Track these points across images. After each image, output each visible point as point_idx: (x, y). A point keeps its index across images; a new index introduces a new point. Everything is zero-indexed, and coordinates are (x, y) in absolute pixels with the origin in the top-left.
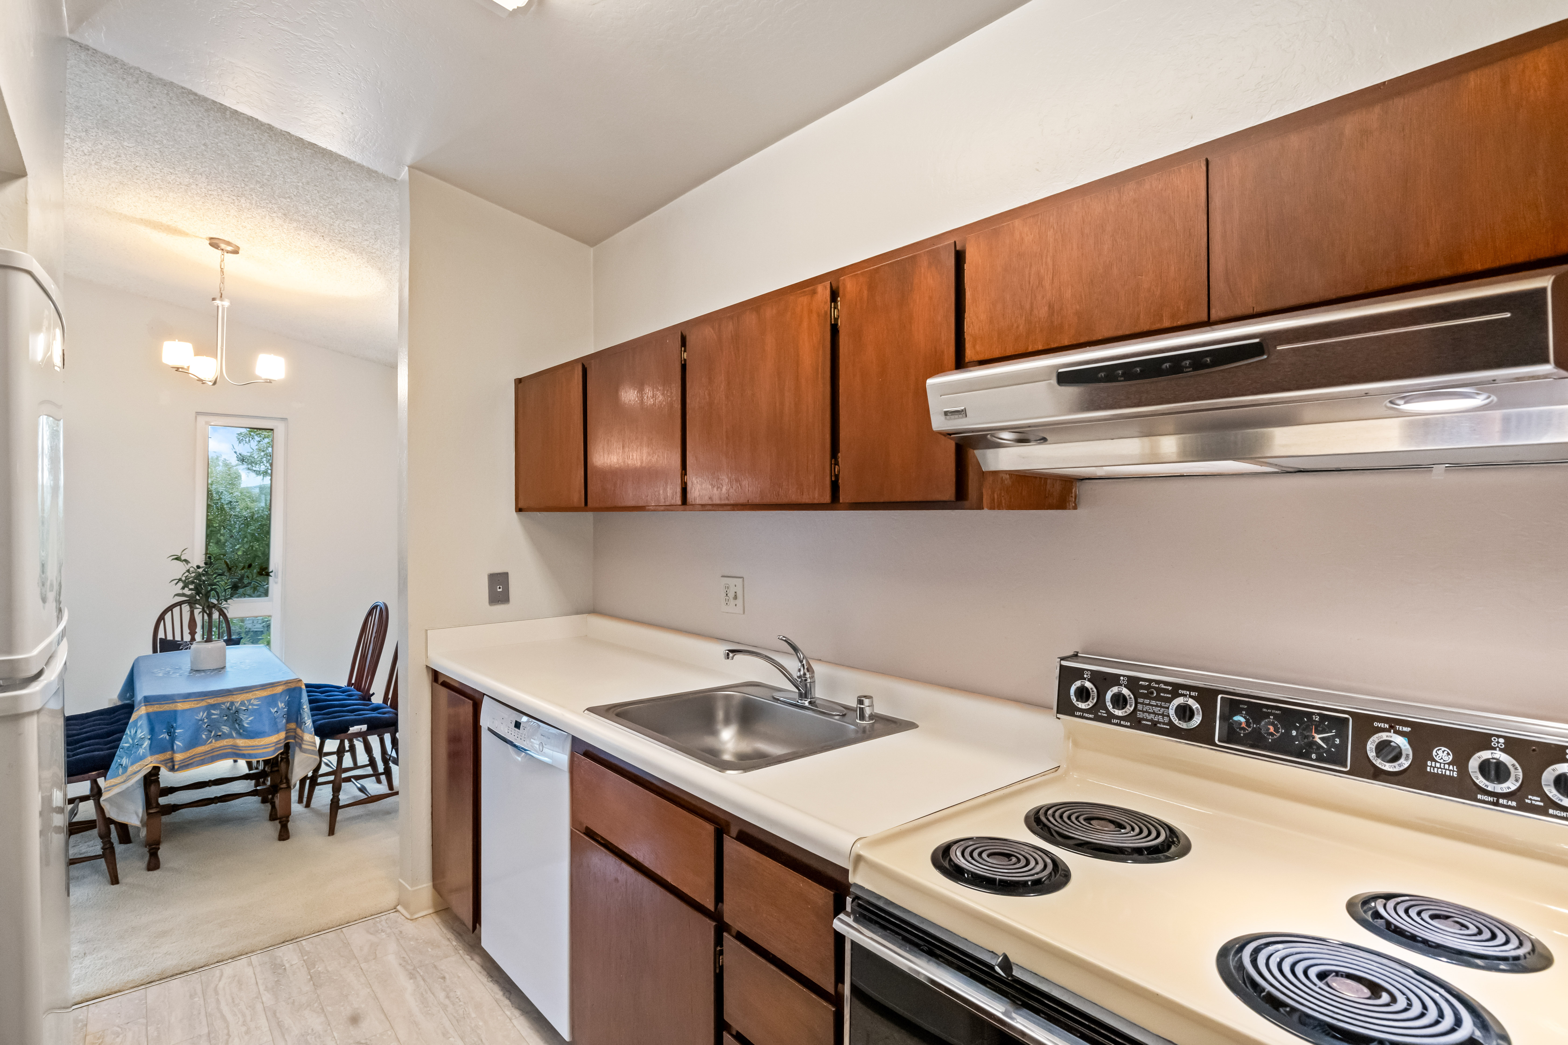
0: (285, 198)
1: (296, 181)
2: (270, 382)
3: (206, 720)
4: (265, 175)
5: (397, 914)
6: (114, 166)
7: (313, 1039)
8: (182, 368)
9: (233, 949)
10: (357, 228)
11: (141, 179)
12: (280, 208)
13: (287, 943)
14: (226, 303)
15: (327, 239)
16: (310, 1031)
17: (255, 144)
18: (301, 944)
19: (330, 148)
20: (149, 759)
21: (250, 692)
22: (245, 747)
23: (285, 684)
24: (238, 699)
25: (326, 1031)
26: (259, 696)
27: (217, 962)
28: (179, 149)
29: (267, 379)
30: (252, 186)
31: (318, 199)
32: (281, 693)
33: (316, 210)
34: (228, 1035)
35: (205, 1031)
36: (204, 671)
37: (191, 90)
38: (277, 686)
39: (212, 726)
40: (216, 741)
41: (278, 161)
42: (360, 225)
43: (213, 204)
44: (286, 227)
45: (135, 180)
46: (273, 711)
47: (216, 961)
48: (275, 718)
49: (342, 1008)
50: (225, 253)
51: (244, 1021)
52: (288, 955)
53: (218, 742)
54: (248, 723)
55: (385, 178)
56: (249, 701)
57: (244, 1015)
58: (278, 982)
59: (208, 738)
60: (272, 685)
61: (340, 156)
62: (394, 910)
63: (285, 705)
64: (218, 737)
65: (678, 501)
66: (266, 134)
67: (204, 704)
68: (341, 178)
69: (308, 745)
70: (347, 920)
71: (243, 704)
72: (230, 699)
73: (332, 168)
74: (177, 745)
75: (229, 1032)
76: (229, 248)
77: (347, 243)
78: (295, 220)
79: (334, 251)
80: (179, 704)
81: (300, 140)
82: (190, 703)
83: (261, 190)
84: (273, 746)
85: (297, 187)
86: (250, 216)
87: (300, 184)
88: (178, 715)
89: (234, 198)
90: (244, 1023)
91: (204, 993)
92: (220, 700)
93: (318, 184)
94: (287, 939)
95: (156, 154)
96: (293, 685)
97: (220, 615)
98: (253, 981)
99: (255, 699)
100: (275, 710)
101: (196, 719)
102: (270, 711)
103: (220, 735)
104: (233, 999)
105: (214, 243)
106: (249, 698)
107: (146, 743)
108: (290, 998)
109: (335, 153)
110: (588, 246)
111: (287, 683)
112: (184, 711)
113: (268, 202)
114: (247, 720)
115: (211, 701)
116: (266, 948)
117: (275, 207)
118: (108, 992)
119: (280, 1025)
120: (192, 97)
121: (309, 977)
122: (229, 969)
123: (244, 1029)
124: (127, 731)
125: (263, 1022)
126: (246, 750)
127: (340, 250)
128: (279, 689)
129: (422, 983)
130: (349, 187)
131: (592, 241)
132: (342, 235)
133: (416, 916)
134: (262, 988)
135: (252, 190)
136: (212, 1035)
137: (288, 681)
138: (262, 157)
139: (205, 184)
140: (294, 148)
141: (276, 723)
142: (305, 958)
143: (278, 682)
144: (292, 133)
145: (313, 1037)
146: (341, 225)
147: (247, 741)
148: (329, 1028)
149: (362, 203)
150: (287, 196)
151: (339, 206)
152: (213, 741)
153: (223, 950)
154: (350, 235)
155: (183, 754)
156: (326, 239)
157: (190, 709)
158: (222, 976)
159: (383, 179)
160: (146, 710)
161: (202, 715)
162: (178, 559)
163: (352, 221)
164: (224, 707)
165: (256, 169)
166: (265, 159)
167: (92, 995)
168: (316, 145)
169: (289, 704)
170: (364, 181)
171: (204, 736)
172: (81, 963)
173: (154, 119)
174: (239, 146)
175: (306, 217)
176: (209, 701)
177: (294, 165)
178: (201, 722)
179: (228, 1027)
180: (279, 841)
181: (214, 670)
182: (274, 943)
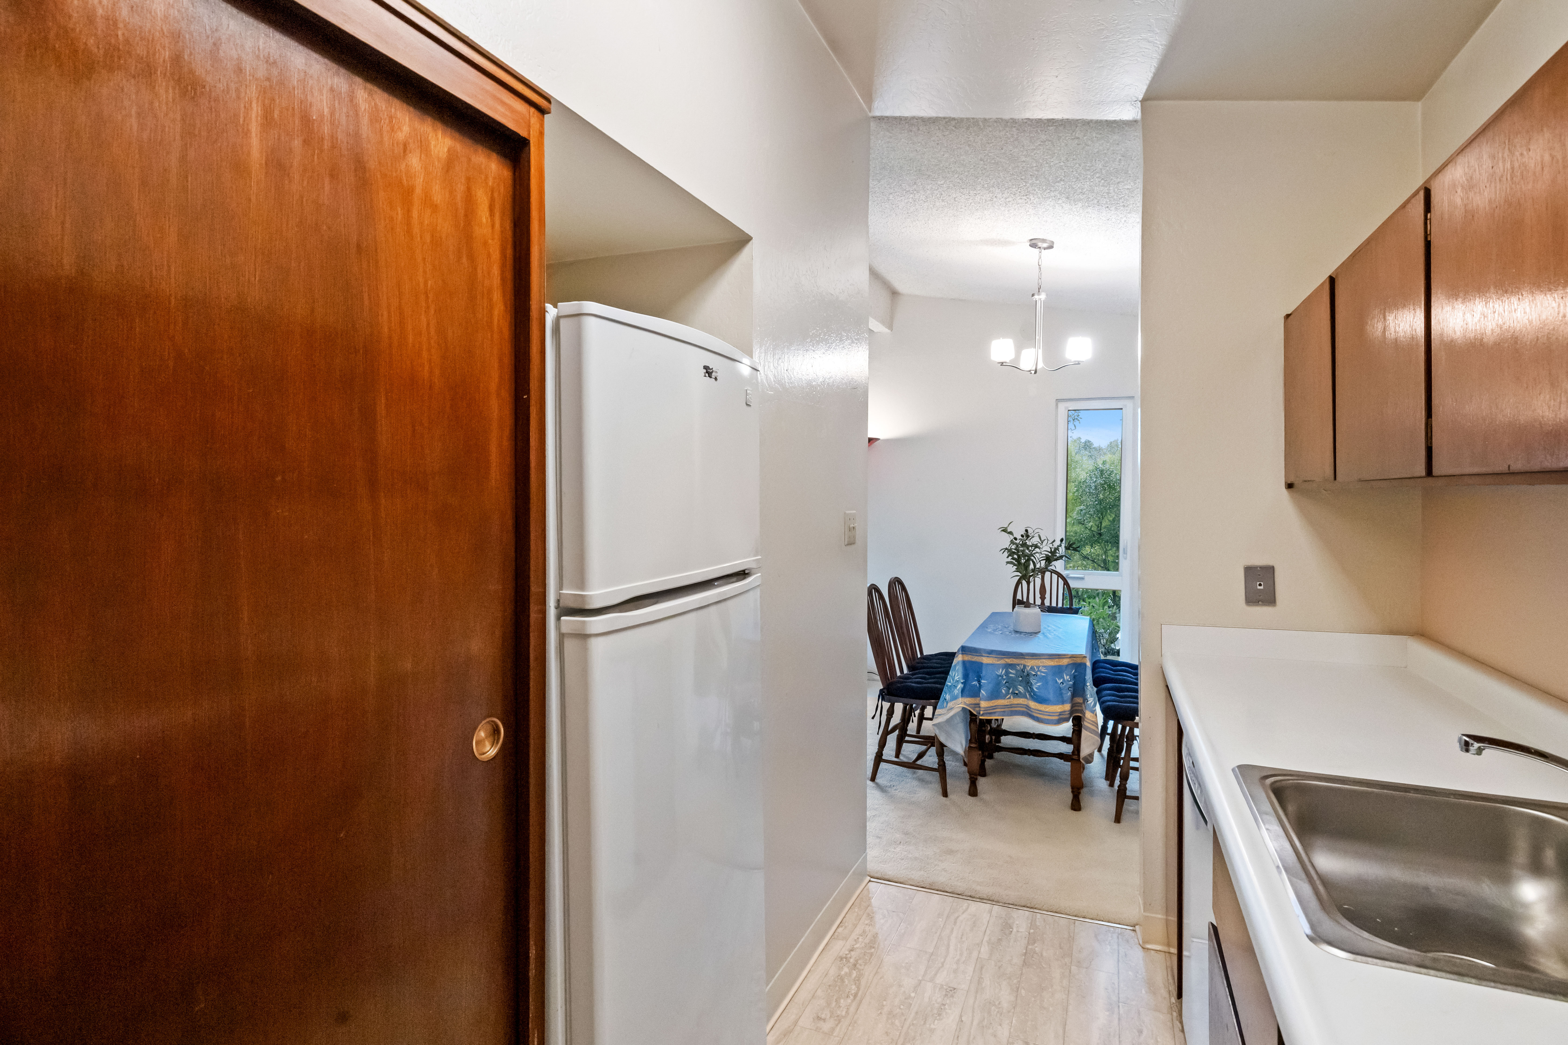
0: (1058, 182)
1: (1057, 162)
2: (1079, 364)
3: (1004, 677)
4: (1033, 167)
5: (1133, 934)
6: (943, 204)
7: (995, 1012)
8: (1005, 362)
9: (985, 891)
10: (1131, 187)
11: (963, 207)
12: (1060, 193)
13: (1025, 909)
14: (1043, 296)
15: (1113, 208)
16: (997, 1003)
17: (1011, 141)
18: (1036, 916)
19: (1066, 117)
20: (960, 700)
21: (1039, 659)
22: (1035, 710)
23: (1070, 657)
24: (1030, 663)
25: (1009, 1012)
26: (1046, 664)
27: (970, 896)
28: (969, 171)
29: (1075, 361)
30: (1030, 182)
31: (1083, 172)
32: (1067, 666)
33: (1088, 183)
34: (943, 964)
35: (931, 950)
36: (1021, 633)
37: (950, 117)
38: (1063, 658)
39: (1010, 684)
40: (1014, 697)
41: (1034, 149)
42: (1132, 184)
43: (1015, 209)
44: (1075, 210)
45: (960, 210)
46: (1060, 681)
47: (969, 894)
48: (1060, 689)
49: (1033, 999)
50: (1043, 250)
51: (958, 960)
52: (1021, 919)
53: (1016, 699)
54: (1036, 688)
55: (1125, 124)
56: (1038, 667)
57: (961, 955)
58: (1000, 940)
59: (1007, 693)
60: (1059, 656)
61: (1077, 120)
62: (1131, 928)
63: (1070, 678)
64: (1016, 695)
65: (1421, 470)
66: (1014, 129)
67: (1002, 662)
68: (1090, 143)
69: (1088, 723)
70: (1084, 914)
71: (1032, 668)
72: (1023, 662)
73: (1077, 135)
74: (982, 694)
75: (944, 962)
76: (1045, 245)
77: (1131, 206)
78: (1080, 200)
79: (1125, 219)
80: (984, 658)
81: (1039, 121)
82: (992, 659)
83: (1038, 182)
84: (1057, 715)
85: (1061, 168)
86: (1044, 210)
87: (1062, 164)
88: (984, 667)
89: (1025, 197)
90: (958, 962)
91: (948, 917)
92: (1015, 661)
93: (1075, 157)
94: (1028, 905)
95: (959, 183)
96: (1079, 661)
97: (1064, 584)
98: (983, 928)
99: (1043, 666)
100: (1061, 681)
101: (997, 675)
102: (1056, 681)
103: (1017, 694)
104: (962, 935)
105: (1033, 244)
106: (1038, 665)
107: (960, 686)
108: (999, 961)
109: (1073, 120)
110: (1412, 103)
111: (1072, 657)
112: (988, 664)
113: (1049, 191)
114: (1036, 685)
115: (1009, 661)
116: (1007, 904)
117: (1056, 193)
118: (896, 880)
119: (980, 981)
120: (953, 123)
121: (1024, 951)
122: (975, 907)
123: (955, 966)
124: (950, 673)
125: (970, 969)
126: (1036, 713)
127: (1129, 215)
128: (1065, 662)
129: (1116, 1022)
130: (1101, 148)
131: (1417, 93)
132: (1123, 200)
133: (1149, 946)
134: (986, 938)
135: (1032, 184)
136: (933, 957)
137: (1073, 655)
138: (1022, 151)
139: (1001, 194)
140: (1039, 131)
141: (1061, 694)
142: (1032, 931)
143: (1065, 655)
144: (1031, 117)
145: (997, 1010)
146: (1116, 190)
147: (1037, 704)
148: (1013, 1010)
149: (1120, 159)
150: (1059, 180)
151: (1104, 172)
152: (1012, 697)
153: (978, 888)
154: (1128, 197)
155: (987, 702)
156: (1111, 209)
157: (992, 664)
158: (967, 909)
159: (1124, 126)
160: (963, 657)
161: (1002, 672)
162: (1005, 530)
163: (1123, 182)
164: (1018, 668)
165: (1024, 164)
166: (1025, 153)
167: (886, 877)
168: (1053, 119)
169: (1074, 677)
170: (1110, 136)
171: (1003, 691)
172: (895, 849)
173: (942, 153)
174: (1002, 149)
175: (1084, 194)
176: (1007, 660)
177: (1048, 147)
178: (1000, 678)
179: (946, 957)
180: (1070, 810)
181: (1029, 633)
182: (1016, 903)
